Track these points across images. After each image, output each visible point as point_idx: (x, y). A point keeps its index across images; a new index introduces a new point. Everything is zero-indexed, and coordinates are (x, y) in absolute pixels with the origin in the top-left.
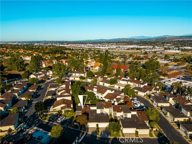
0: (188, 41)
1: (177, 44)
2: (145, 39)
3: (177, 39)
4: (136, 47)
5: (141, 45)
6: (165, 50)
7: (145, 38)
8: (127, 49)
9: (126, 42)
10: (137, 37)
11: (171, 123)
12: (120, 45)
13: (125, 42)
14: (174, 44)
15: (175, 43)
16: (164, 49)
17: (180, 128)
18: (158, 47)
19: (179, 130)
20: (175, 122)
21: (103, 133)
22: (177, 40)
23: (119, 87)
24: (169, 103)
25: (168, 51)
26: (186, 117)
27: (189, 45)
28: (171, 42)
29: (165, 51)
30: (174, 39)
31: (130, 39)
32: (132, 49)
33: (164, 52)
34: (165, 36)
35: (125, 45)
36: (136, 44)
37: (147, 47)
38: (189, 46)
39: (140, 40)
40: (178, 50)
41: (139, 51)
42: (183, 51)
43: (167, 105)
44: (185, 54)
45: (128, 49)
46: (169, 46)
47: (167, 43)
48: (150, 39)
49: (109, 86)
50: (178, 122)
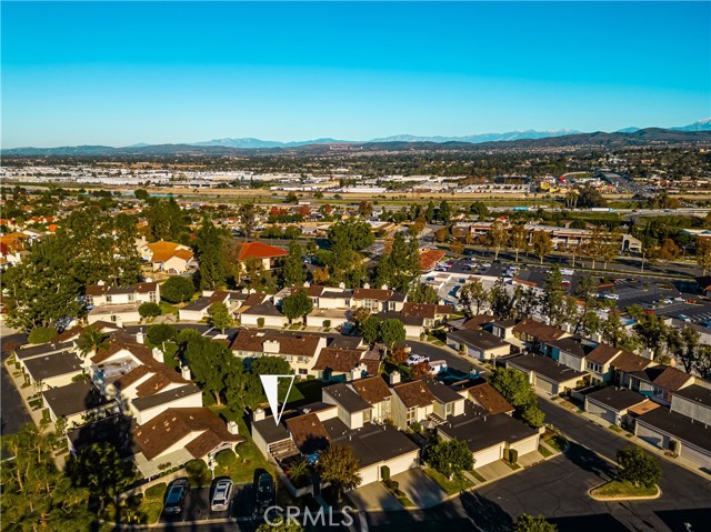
0: (390, 159)
1: (365, 167)
2: (261, 150)
3: (360, 151)
4: (247, 177)
5: (261, 172)
6: (342, 185)
7: (263, 146)
8: (219, 187)
9: (201, 158)
10: (235, 141)
11: (553, 399)
12: (187, 169)
13: (194, 158)
14: (357, 167)
15: (359, 163)
16: (338, 184)
17: (586, 408)
18: (320, 179)
19: (587, 415)
20: (562, 395)
21: (415, 492)
22: (359, 154)
23: (327, 324)
24: (506, 343)
25: (351, 189)
26: (579, 374)
27: (397, 171)
28: (347, 161)
29: (345, 190)
30: (351, 152)
31: (208, 148)
32: (235, 183)
33: (342, 192)
34: (321, 140)
35: (202, 170)
36: (239, 166)
37: (279, 176)
38: (400, 173)
39: (246, 151)
40: (379, 184)
41: (261, 191)
42: (391, 188)
43: (504, 351)
44: (401, 197)
45: (222, 185)
46: (345, 173)
47: (337, 165)
48: (278, 149)
49: (286, 325)
50: (568, 395)
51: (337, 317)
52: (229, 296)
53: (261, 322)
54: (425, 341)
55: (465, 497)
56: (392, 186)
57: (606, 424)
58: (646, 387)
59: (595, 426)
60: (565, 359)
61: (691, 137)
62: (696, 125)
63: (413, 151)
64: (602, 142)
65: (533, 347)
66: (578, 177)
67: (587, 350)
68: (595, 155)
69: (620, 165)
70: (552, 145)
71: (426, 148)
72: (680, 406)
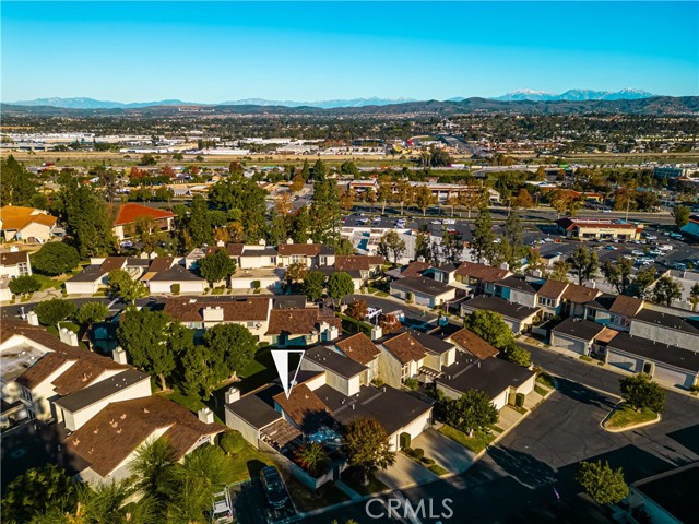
0: (245, 122)
1: (220, 130)
2: (99, 112)
3: (212, 113)
4: (90, 139)
5: (104, 134)
6: (200, 147)
7: (99, 107)
8: (56, 149)
9: (26, 119)
10: (65, 100)
11: (517, 337)
12: (10, 131)
13: (16, 119)
14: (211, 129)
15: (213, 126)
16: (196, 146)
17: (552, 342)
18: (176, 141)
19: (552, 349)
20: (523, 333)
21: (440, 456)
22: (211, 117)
23: (256, 285)
25: (212, 151)
26: (533, 310)
27: (256, 133)
28: (199, 123)
29: (205, 151)
30: (203, 114)
31: (33, 108)
32: (75, 146)
33: (202, 154)
35: (30, 132)
36: (76, 127)
37: (127, 138)
38: (259, 136)
39: (80, 112)
40: (240, 146)
41: (108, 154)
42: (253, 150)
44: (267, 158)
45: (60, 148)
46: (200, 136)
47: (189, 127)
48: (118, 110)
49: (206, 290)
50: (528, 331)
51: (267, 276)
52: (126, 263)
53: (175, 289)
54: (366, 293)
55: (492, 451)
56: (254, 148)
57: (576, 356)
58: (602, 315)
59: (565, 358)
60: (516, 297)
61: (507, 106)
62: (508, 95)
63: (266, 115)
64: (436, 110)
65: (479, 289)
66: (423, 140)
67: (536, 287)
68: (434, 121)
69: (455, 129)
70: (395, 112)
71: (279, 112)
72: (639, 329)
